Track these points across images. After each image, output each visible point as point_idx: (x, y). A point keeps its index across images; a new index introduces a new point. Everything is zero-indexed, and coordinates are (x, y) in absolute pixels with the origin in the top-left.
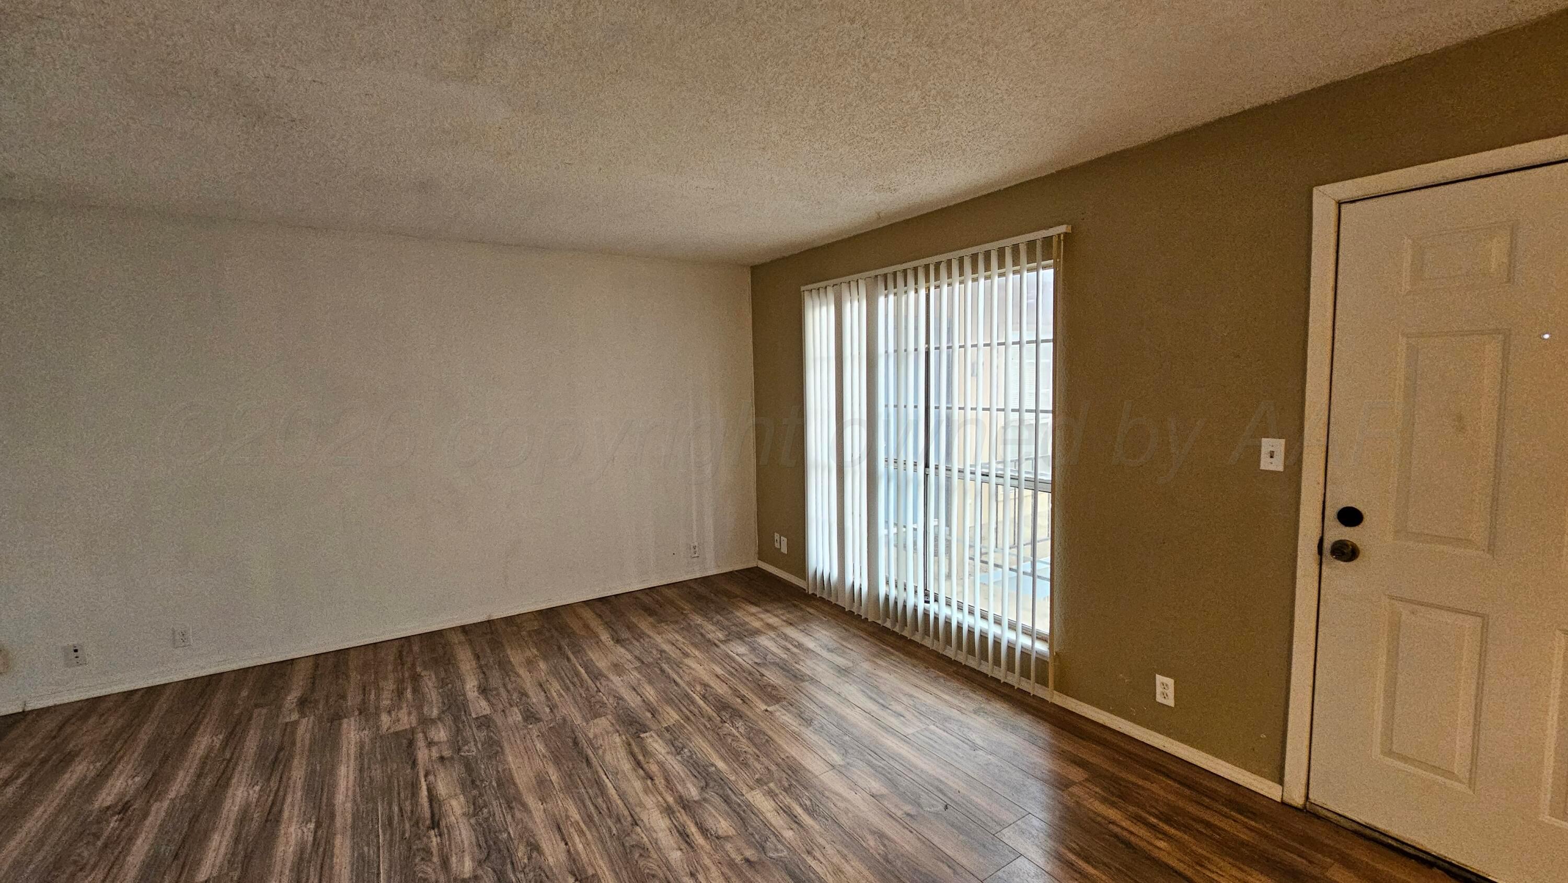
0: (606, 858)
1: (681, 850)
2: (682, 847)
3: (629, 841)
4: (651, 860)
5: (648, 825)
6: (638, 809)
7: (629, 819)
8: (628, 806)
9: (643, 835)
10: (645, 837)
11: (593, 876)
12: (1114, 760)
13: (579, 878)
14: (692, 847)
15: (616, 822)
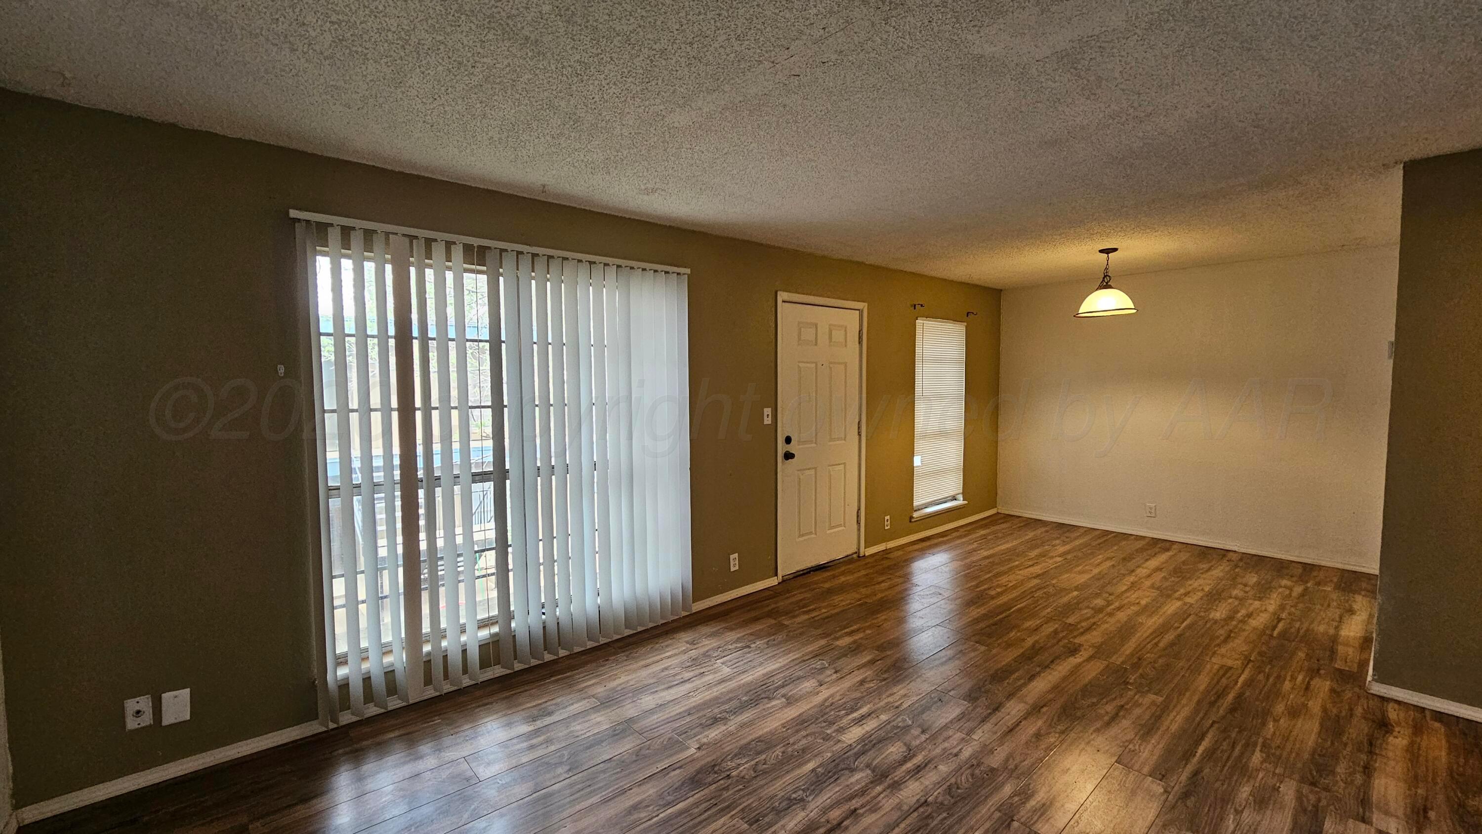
0: (976, 810)
1: (936, 767)
2: (933, 767)
3: (948, 800)
4: (959, 781)
5: (922, 794)
6: (905, 808)
7: (921, 810)
8: (904, 817)
9: (936, 794)
10: (937, 792)
11: (1000, 811)
12: (749, 611)
13: (1010, 820)
14: (929, 762)
15: (932, 818)
